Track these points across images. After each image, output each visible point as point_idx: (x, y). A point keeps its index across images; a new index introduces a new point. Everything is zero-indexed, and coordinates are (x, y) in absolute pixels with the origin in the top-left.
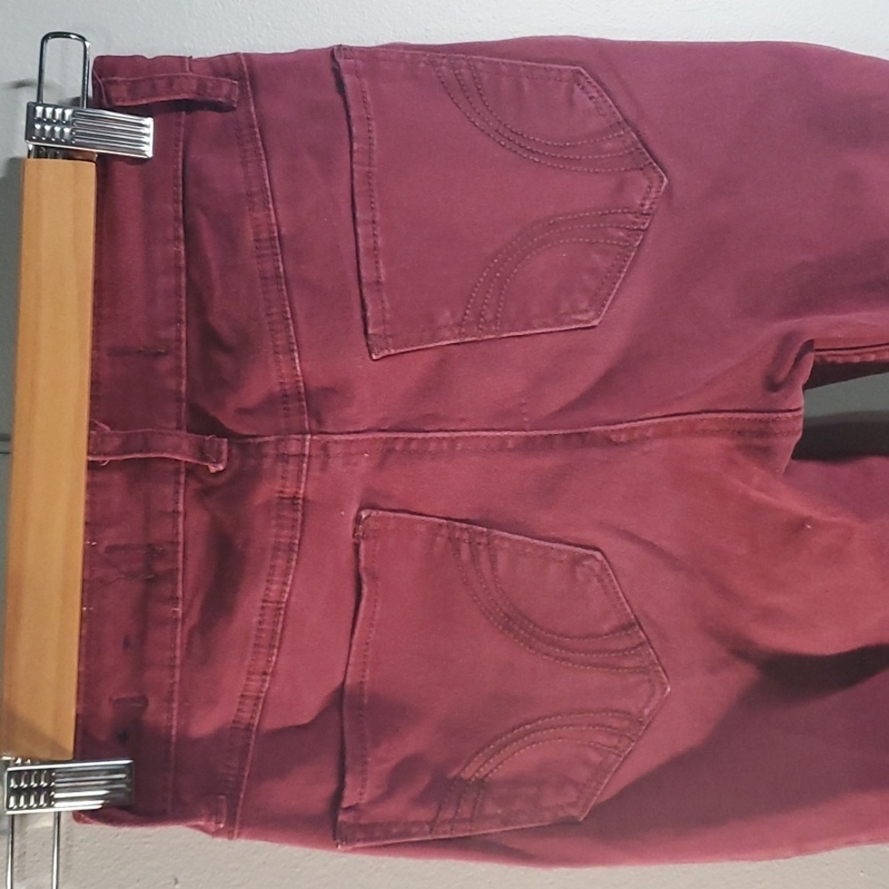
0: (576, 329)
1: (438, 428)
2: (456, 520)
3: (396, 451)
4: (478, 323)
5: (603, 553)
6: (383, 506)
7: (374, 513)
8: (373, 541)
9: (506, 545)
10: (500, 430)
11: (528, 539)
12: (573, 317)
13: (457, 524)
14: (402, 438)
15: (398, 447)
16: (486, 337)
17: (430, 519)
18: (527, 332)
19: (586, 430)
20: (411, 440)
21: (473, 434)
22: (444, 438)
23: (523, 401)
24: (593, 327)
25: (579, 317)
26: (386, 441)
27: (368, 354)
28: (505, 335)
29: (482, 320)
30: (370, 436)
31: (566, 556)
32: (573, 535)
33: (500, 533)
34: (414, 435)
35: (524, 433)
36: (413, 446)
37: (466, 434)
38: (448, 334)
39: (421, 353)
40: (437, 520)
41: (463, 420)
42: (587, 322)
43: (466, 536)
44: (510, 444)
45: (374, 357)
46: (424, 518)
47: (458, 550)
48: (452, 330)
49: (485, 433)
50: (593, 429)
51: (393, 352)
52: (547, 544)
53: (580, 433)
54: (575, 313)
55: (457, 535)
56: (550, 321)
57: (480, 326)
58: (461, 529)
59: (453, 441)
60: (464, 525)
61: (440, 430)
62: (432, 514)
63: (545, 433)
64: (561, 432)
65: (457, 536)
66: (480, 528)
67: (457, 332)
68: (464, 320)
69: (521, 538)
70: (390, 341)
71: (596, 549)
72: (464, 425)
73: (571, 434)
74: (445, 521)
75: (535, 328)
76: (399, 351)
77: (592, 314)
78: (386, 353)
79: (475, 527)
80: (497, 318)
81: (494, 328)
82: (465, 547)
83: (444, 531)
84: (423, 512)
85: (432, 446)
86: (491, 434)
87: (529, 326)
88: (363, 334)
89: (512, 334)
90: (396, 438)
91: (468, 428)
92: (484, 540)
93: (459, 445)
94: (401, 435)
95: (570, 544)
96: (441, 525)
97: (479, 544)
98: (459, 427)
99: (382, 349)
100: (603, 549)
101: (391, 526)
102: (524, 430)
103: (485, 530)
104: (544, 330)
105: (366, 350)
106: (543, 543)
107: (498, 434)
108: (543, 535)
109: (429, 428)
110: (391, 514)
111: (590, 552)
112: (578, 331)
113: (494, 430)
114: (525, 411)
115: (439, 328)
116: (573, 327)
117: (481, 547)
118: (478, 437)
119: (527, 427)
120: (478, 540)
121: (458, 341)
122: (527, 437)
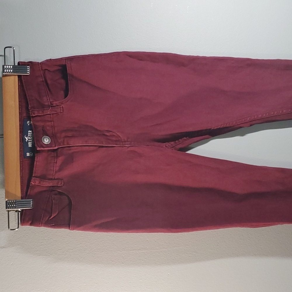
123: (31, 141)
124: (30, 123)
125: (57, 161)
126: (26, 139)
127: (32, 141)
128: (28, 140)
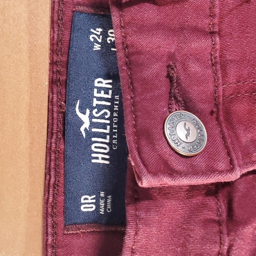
123: (107, 131)
124: (104, 39)
125: (230, 247)
126: (82, 123)
127: (111, 134)
128: (93, 125)
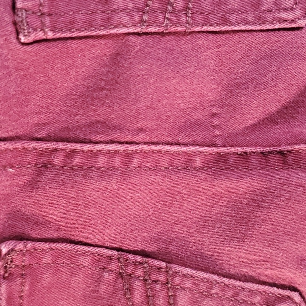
0: (279, 29)
1: (109, 138)
2: (129, 252)
3: (54, 166)
4: (165, 11)
5: (301, 294)
6: (34, 235)
7: (20, 246)
8: (19, 281)
9: (188, 284)
10: (185, 145)
11: (215, 277)
12: (277, 15)
13: (130, 256)
14: (61, 149)
15: (57, 160)
16: (173, 29)
17: (97, 250)
18: (223, 28)
19: (289, 148)
20: (73, 151)
21: (153, 147)
22: (116, 152)
23: (214, 111)
24: (298, 29)
25: (284, 15)
26: (41, 153)
27: (14, 35)
28: (197, 29)
29: (170, 8)
30: (19, 145)
31: (258, 298)
32: (269, 272)
33: (182, 268)
34: (78, 146)
35: (215, 149)
36: (77, 160)
37: (145, 147)
38: (125, 19)
39: (91, 42)
40: (106, 251)
41: (141, 130)
42: (292, 21)
43: (140, 272)
44: (198, 162)
45: (23, 39)
46: (90, 249)
47: (130, 289)
48: (132, 16)
49: (167, 148)
50: (297, 147)
51: (50, 35)
52: (238, 283)
53: (281, 152)
54: (279, 10)
55: (130, 270)
56: (250, 18)
57: (168, 15)
58: (135, 263)
59: (128, 156)
60: (139, 259)
61: (112, 142)
62: (100, 243)
63: (240, 150)
64: (259, 149)
65: (129, 272)
66: (157, 263)
67: (137, 18)
68: (147, 5)
69: (206, 275)
70: (47, 20)
71: (294, 289)
72: (141, 137)
73: (270, 153)
74: (115, 253)
75: (232, 24)
76: (58, 35)
77: (298, 12)
78: (40, 35)
79: (151, 261)
80: (188, 8)
81: (184, 19)
82: (138, 285)
83: (114, 266)
84: (88, 241)
85: (102, 161)
86: (176, 148)
87: (225, 21)
88: (9, 8)
89: (205, 28)
90: (56, 150)
91: (148, 139)
92: (162, 278)
93: (135, 161)
94: (61, 145)
95: (264, 283)
96: (110, 258)
97: (156, 282)
98: (137, 139)
99: (35, 30)
100: (301, 288)
101: (47, 259)
102: (215, 145)
103: (164, 264)
104: (243, 28)
105: (11, 28)
106: (232, 282)
107: (184, 149)
108: (233, 271)
109: (98, 138)
110: (46, 246)
111: (287, 293)
112: (281, 32)
113: (178, 144)
114: (216, 122)
115: (114, 11)
116: (277, 27)
117: (158, 287)
118: (159, 152)
119: (219, 142)
120: (154, 277)
121: (138, 30)
122: (219, 153)
